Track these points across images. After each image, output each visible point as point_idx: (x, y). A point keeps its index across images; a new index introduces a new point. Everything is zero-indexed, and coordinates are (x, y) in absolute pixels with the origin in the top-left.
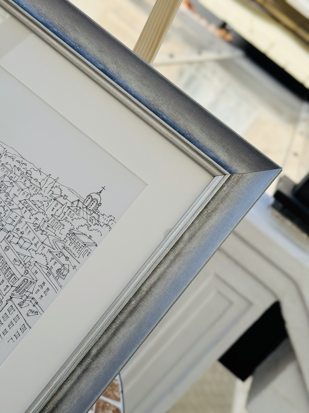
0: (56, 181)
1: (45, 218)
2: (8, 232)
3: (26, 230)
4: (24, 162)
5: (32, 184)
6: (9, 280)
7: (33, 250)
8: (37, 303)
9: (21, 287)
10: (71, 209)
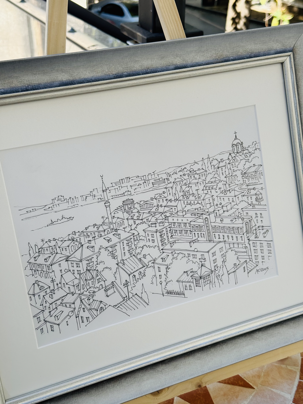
0: (209, 158)
1: (224, 183)
2: (213, 212)
3: (221, 200)
4: (183, 168)
5: (199, 175)
6: (239, 233)
7: (235, 205)
8: (263, 227)
9: (247, 229)
10: (231, 163)
